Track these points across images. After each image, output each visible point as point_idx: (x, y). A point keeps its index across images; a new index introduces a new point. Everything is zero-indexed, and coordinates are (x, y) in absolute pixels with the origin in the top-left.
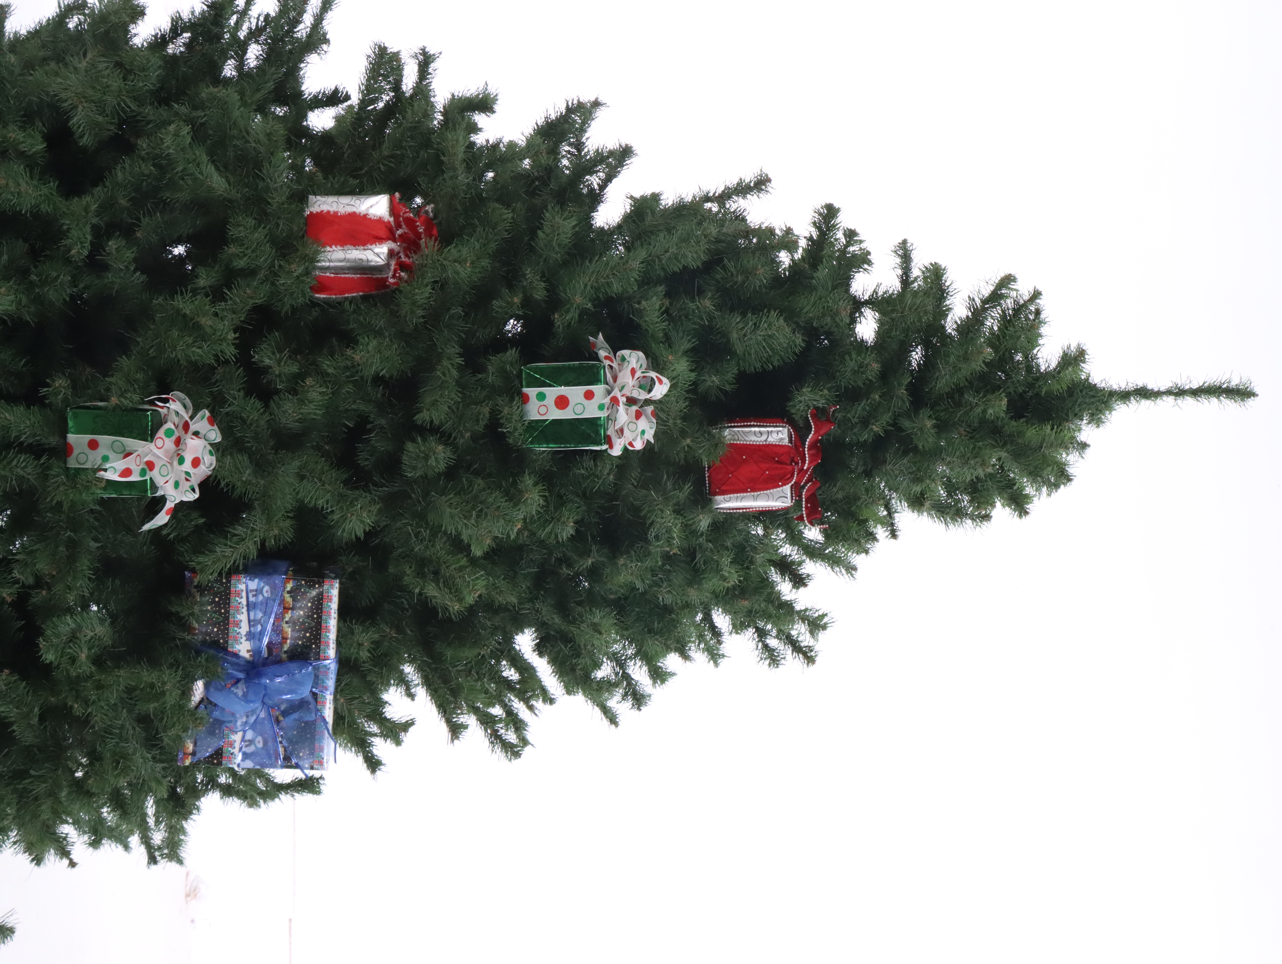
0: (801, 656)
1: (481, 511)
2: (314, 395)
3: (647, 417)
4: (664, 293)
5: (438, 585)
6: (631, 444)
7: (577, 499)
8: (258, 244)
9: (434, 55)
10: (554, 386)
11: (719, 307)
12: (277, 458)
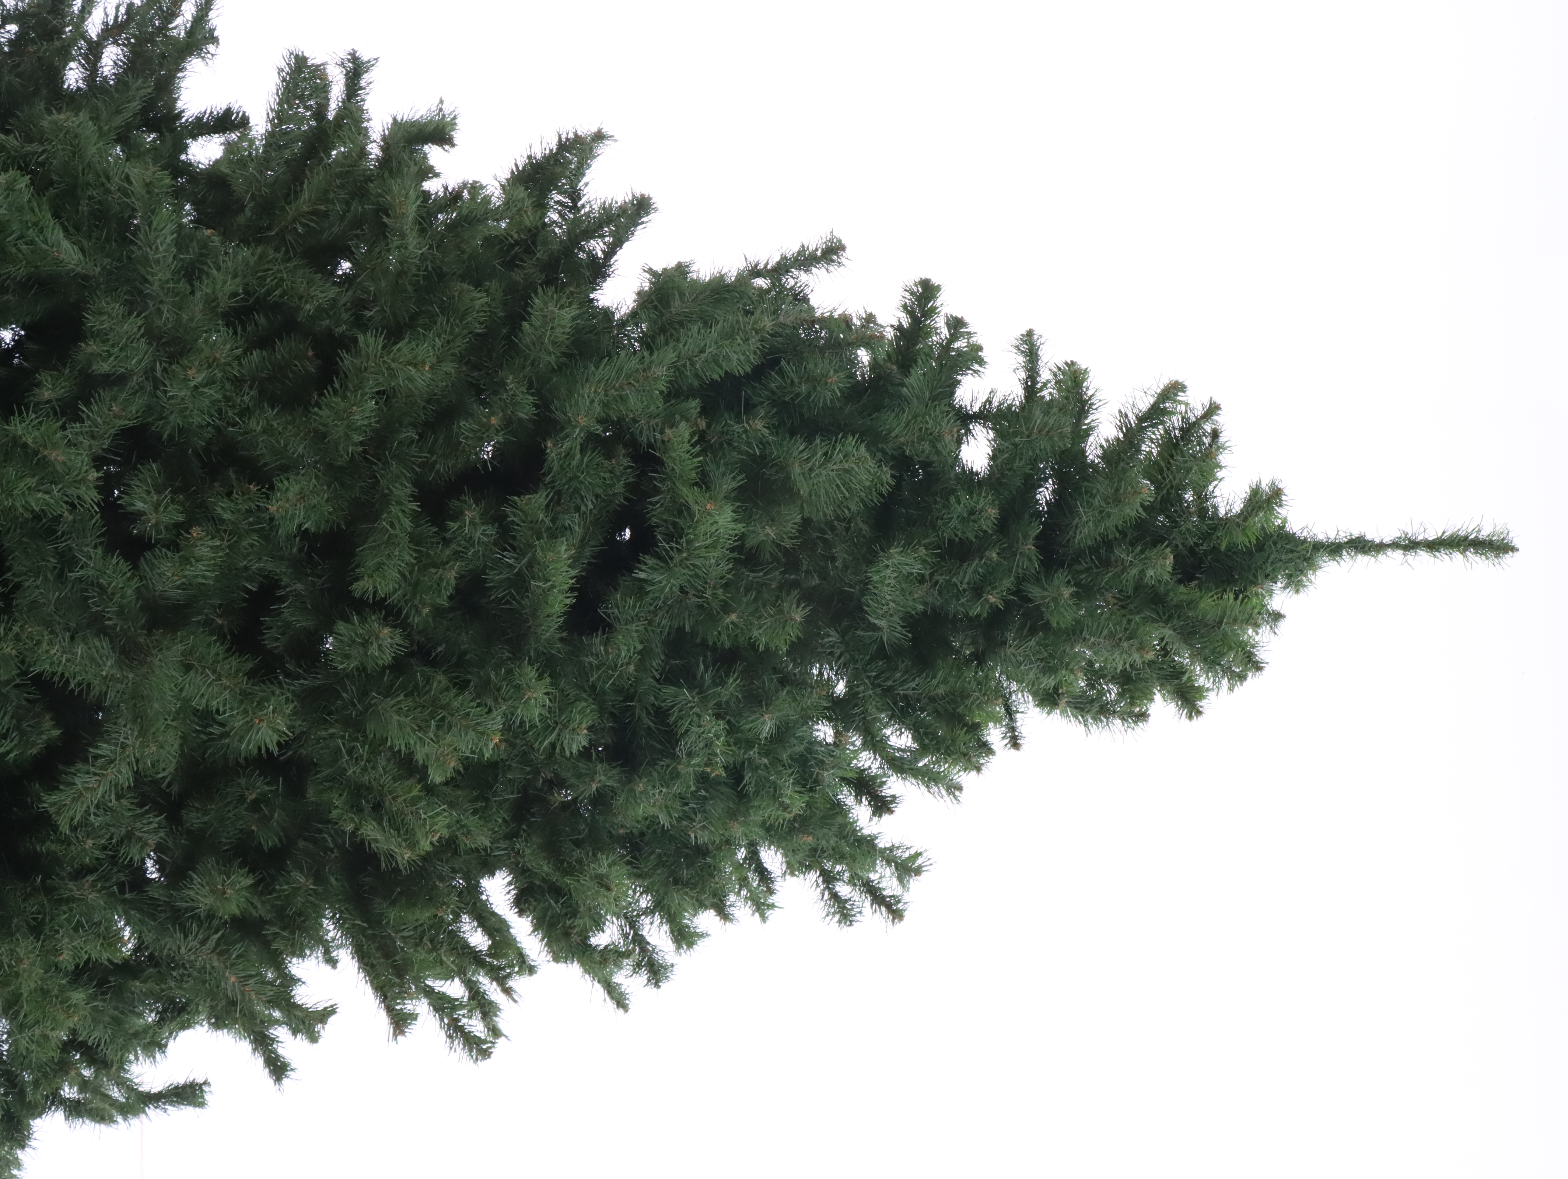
0: (883, 909)
1: (443, 718)
2: (203, 551)
5: (380, 823)
8: (128, 339)
9: (369, 62)
11: (774, 429)
12: (152, 642)
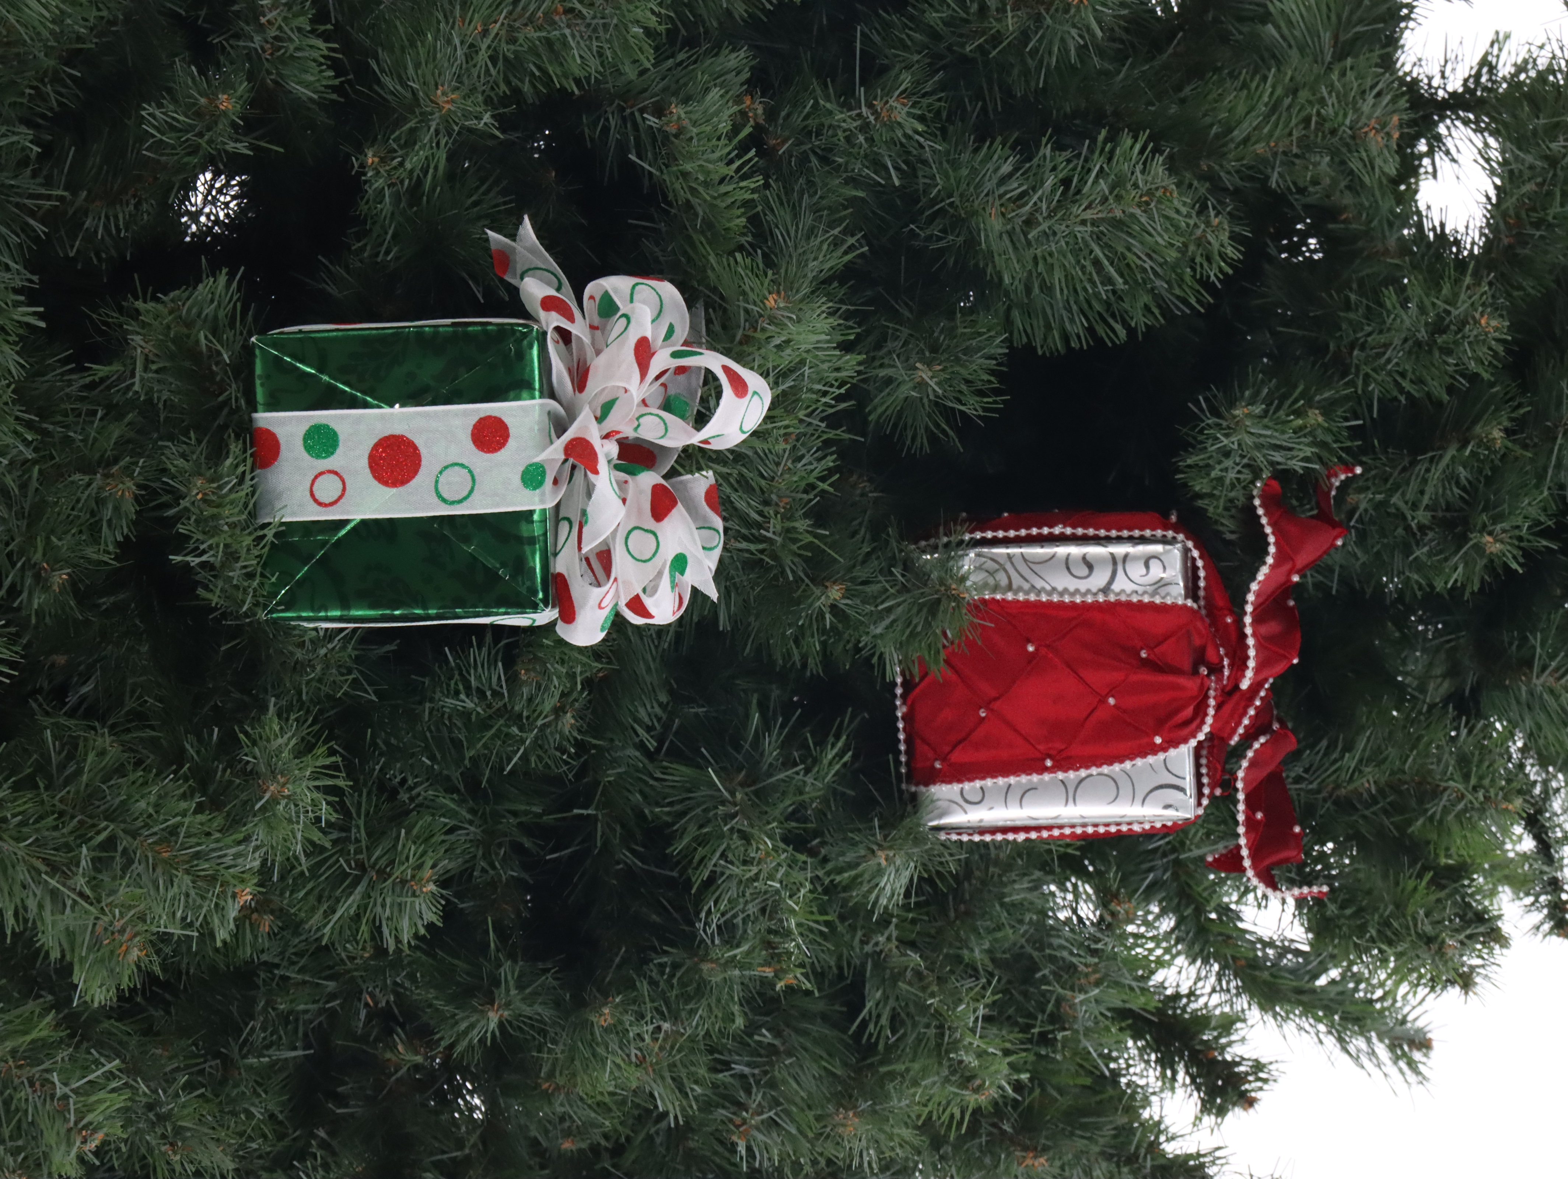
1: (110, 843)
3: (692, 510)
4: (746, 75)
6: (636, 604)
7: (446, 801)
10: (366, 405)
